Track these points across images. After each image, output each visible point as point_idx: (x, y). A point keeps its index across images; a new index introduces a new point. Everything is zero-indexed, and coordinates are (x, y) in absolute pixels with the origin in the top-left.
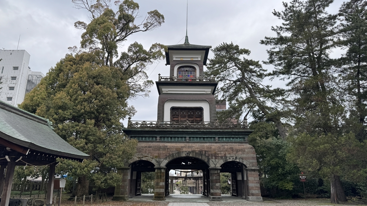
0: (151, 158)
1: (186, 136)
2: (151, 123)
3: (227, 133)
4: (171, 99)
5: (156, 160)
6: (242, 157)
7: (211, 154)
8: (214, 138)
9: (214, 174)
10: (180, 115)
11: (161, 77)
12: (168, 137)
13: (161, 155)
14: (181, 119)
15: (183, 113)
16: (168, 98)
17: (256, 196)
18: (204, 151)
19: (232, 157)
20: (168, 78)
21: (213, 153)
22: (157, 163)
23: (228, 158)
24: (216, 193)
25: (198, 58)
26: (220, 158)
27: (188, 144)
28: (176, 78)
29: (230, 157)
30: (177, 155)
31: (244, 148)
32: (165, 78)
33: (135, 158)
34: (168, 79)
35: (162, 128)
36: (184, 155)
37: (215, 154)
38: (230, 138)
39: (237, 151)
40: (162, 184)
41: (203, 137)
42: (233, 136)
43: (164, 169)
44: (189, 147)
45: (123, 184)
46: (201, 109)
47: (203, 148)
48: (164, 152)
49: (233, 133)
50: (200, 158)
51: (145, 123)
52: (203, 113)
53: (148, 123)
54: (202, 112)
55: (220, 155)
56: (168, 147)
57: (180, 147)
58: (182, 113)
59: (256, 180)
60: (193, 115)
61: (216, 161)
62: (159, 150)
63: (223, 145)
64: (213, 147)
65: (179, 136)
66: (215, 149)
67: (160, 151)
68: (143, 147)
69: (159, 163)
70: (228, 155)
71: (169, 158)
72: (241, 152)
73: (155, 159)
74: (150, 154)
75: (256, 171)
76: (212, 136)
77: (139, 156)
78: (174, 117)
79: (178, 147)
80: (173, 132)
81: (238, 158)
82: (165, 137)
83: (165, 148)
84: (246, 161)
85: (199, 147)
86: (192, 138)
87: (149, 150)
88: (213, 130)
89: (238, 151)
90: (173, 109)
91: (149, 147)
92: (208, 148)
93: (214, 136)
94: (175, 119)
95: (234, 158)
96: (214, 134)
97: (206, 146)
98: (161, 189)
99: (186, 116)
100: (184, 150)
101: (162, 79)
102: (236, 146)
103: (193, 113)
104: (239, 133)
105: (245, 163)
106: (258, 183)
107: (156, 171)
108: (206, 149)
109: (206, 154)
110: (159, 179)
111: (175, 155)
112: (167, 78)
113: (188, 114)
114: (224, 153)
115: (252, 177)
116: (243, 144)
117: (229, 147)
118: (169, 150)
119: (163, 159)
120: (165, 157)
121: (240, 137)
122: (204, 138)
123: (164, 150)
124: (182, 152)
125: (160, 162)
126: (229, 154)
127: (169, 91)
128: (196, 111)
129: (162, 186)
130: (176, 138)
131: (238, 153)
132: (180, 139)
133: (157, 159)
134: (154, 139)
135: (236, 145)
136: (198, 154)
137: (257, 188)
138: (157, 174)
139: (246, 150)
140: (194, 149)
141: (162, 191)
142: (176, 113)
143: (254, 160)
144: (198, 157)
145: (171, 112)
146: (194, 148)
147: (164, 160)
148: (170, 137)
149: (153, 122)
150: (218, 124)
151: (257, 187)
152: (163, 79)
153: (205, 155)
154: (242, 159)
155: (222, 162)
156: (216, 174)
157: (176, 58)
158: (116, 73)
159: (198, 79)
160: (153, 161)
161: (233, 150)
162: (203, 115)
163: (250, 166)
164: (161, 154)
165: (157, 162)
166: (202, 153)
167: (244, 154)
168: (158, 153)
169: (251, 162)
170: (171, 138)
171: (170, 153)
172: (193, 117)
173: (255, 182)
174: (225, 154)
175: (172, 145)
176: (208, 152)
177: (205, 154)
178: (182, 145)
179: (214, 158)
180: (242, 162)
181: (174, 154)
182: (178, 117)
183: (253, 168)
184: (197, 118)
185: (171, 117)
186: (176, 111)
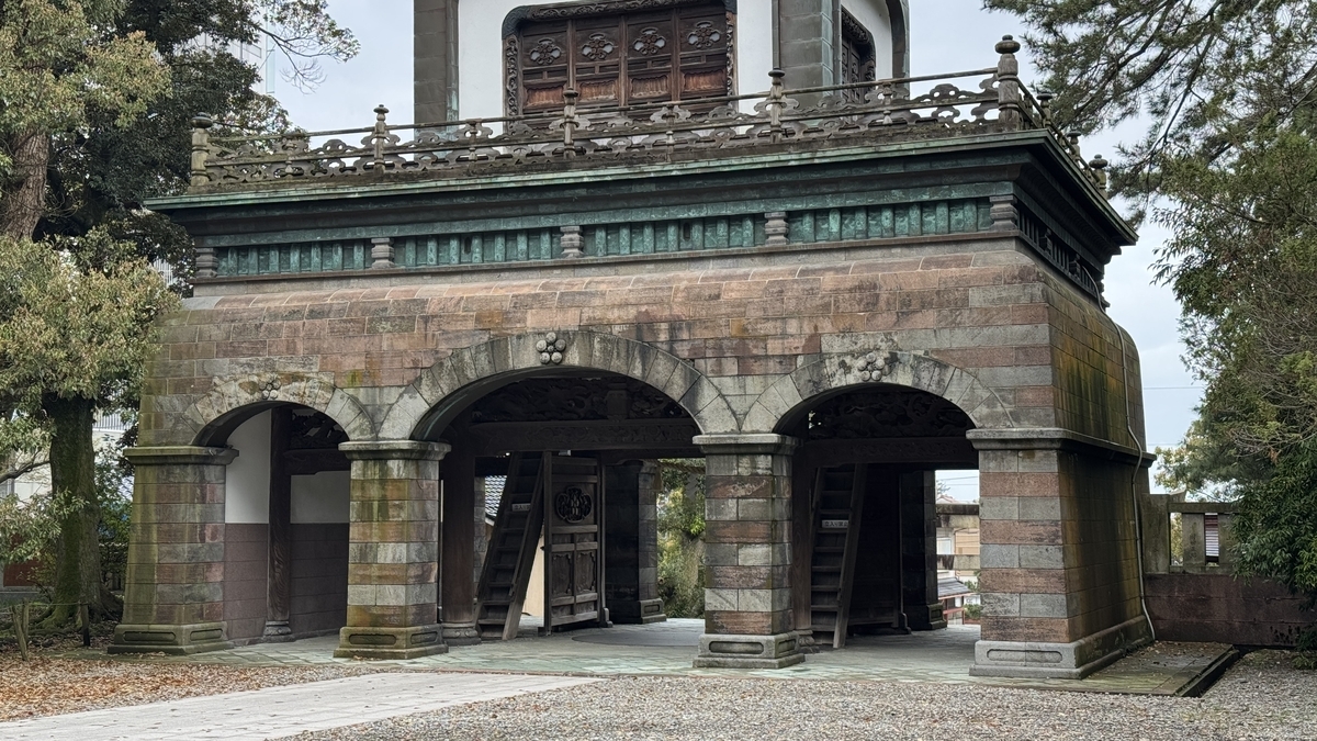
0: (323, 386)
1: (558, 221)
3: (845, 173)
5: (354, 400)
6: (938, 351)
7: (711, 343)
8: (759, 219)
9: (728, 481)
10: (579, 70)
12: (448, 237)
13: (386, 365)
15: (598, 46)
17: (1028, 638)
18: (664, 326)
19: (863, 353)
21: (725, 332)
22: (358, 422)
23: (831, 367)
24: (736, 614)
26: (772, 365)
27: (563, 281)
29: (852, 354)
30: (483, 357)
31: (965, 284)
33: (233, 388)
35: (398, 177)
36: (527, 358)
37: (743, 339)
38: (878, 209)
39: (907, 306)
40: (390, 556)
41: (678, 223)
42: (897, 196)
43: (405, 455)
44: (567, 301)
45: (169, 553)
46: (718, 5)
47: (661, 303)
48: (401, 345)
49: (890, 170)
50: (637, 372)
52: (733, 35)
54: (725, 27)
55: (774, 347)
56: (431, 309)
57: (507, 305)
58: (587, 51)
59: (1034, 523)
60: (666, 60)
61: (744, 387)
62: (373, 332)
63: (814, 271)
64: (733, 292)
65: (513, 225)
66: (742, 304)
67: (377, 339)
68: (274, 316)
69: (373, 417)
70: (833, 344)
71: (435, 384)
72: (930, 317)
73: (351, 391)
74: (317, 359)
75: (1039, 454)
76: (742, 209)
77: (255, 379)
78: (532, 89)
79: (494, 306)
80: (467, 200)
81: (906, 357)
82: (425, 239)
83: (410, 317)
84: (967, 380)
85: (632, 298)
86: (600, 235)
87: (309, 337)
88: (736, 163)
89: (915, 305)
90: (522, 25)
91: (312, 311)
92: (698, 297)
93: (755, 209)
94: (540, 99)
95: (880, 363)
96: (752, 187)
97: (684, 284)
98: (389, 589)
99: (617, 66)
100: (532, 320)
102: (907, 270)
103: (669, 38)
104: (939, 166)
105: (954, 396)
106: (1053, 542)
107: (356, 470)
108: (677, 311)
109: (677, 346)
110: (375, 524)
111: (474, 359)
113: (631, 49)
114: (808, 329)
115: (1010, 494)
116: (970, 252)
117: (850, 279)
118: (432, 328)
119: (395, 393)
120: (410, 375)
121: (955, 195)
122: (685, 226)
123: (402, 330)
124: (519, 337)
125: (380, 410)
126: (845, 332)
128: (691, 26)
129: (393, 567)
130: (500, 241)
131: (907, 326)
132: (522, 244)
133: (362, 395)
134: (358, 254)
135: (907, 265)
136: (622, 347)
137: (1039, 581)
138: (363, 489)
139: (976, 298)
140: (598, 314)
141: (393, 602)
142: (545, 51)
143: (1031, 371)
144: (623, 371)
145: (506, 51)
146: (597, 302)
147: (401, 395)
148: (459, 236)
150: (790, 108)
151: (1038, 571)
153: (672, 351)
154: (938, 364)
155: (785, 396)
156: (740, 479)
160: (339, 410)
161: (872, 305)
162: (733, 50)
163: (994, 417)
164: (387, 360)
165: (362, 410)
166: (648, 338)
167: (955, 325)
168: (368, 353)
169: (1005, 383)
170: (466, 240)
171: (443, 347)
172: (663, 75)
173: (1028, 532)
174: (814, 339)
175: (459, 295)
176: (690, 326)
177: (672, 341)
178: (526, 291)
179: (731, 366)
180: (933, 389)
181: (467, 356)
182: (560, 85)
183: (1016, 431)
184: (693, 75)
185: (508, 91)
186: (546, 43)
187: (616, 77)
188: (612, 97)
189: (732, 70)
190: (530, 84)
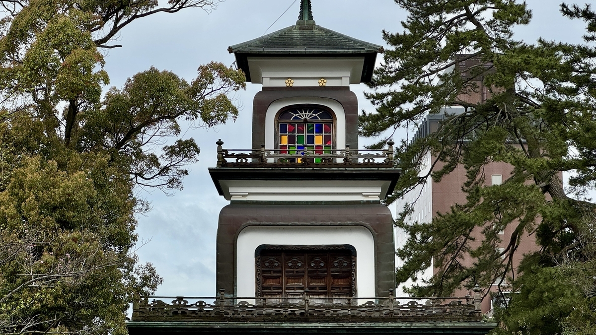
2: (201, 302)
4: (258, 223)
10: (287, 272)
11: (226, 151)
14: (287, 283)
15: (295, 263)
16: (248, 220)
20: (248, 153)
25: (341, 78)
28: (272, 153)
32: (236, 153)
34: (245, 156)
35: (231, 319)
46: (349, 253)
51: (182, 303)
52: (355, 265)
53: (191, 302)
54: (351, 261)
58: (290, 264)
60: (325, 271)
78: (266, 278)
88: (381, 325)
90: (263, 253)
94: (270, 283)
99: (304, 272)
101: (228, 156)
103: (326, 262)
112: (244, 152)
113: (310, 265)
127: (250, 194)
128: (335, 259)
142: (272, 263)
145: (256, 262)
149: (207, 301)
152: (233, 156)
157: (271, 78)
158: (103, 173)
159: (339, 157)
162: (355, 271)
172: (324, 277)
182: (279, 277)
184: (336, 279)
185: (257, 278)
186: (272, 259)
187: (303, 276)
188: (301, 284)
189: (355, 279)
190: (264, 275)
